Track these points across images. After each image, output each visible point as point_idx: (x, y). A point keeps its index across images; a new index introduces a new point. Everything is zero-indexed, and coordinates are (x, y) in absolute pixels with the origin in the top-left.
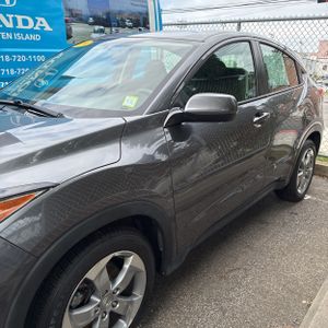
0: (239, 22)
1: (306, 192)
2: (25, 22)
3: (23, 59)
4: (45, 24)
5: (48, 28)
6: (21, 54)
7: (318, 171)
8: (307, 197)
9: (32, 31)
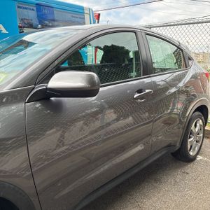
1: (198, 154)
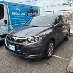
0: (54, 11)
2: (22, 14)
3: (21, 20)
4: (24, 14)
5: (25, 14)
6: (19, 19)
7: (70, 36)
8: (69, 40)
9: (23, 15)
